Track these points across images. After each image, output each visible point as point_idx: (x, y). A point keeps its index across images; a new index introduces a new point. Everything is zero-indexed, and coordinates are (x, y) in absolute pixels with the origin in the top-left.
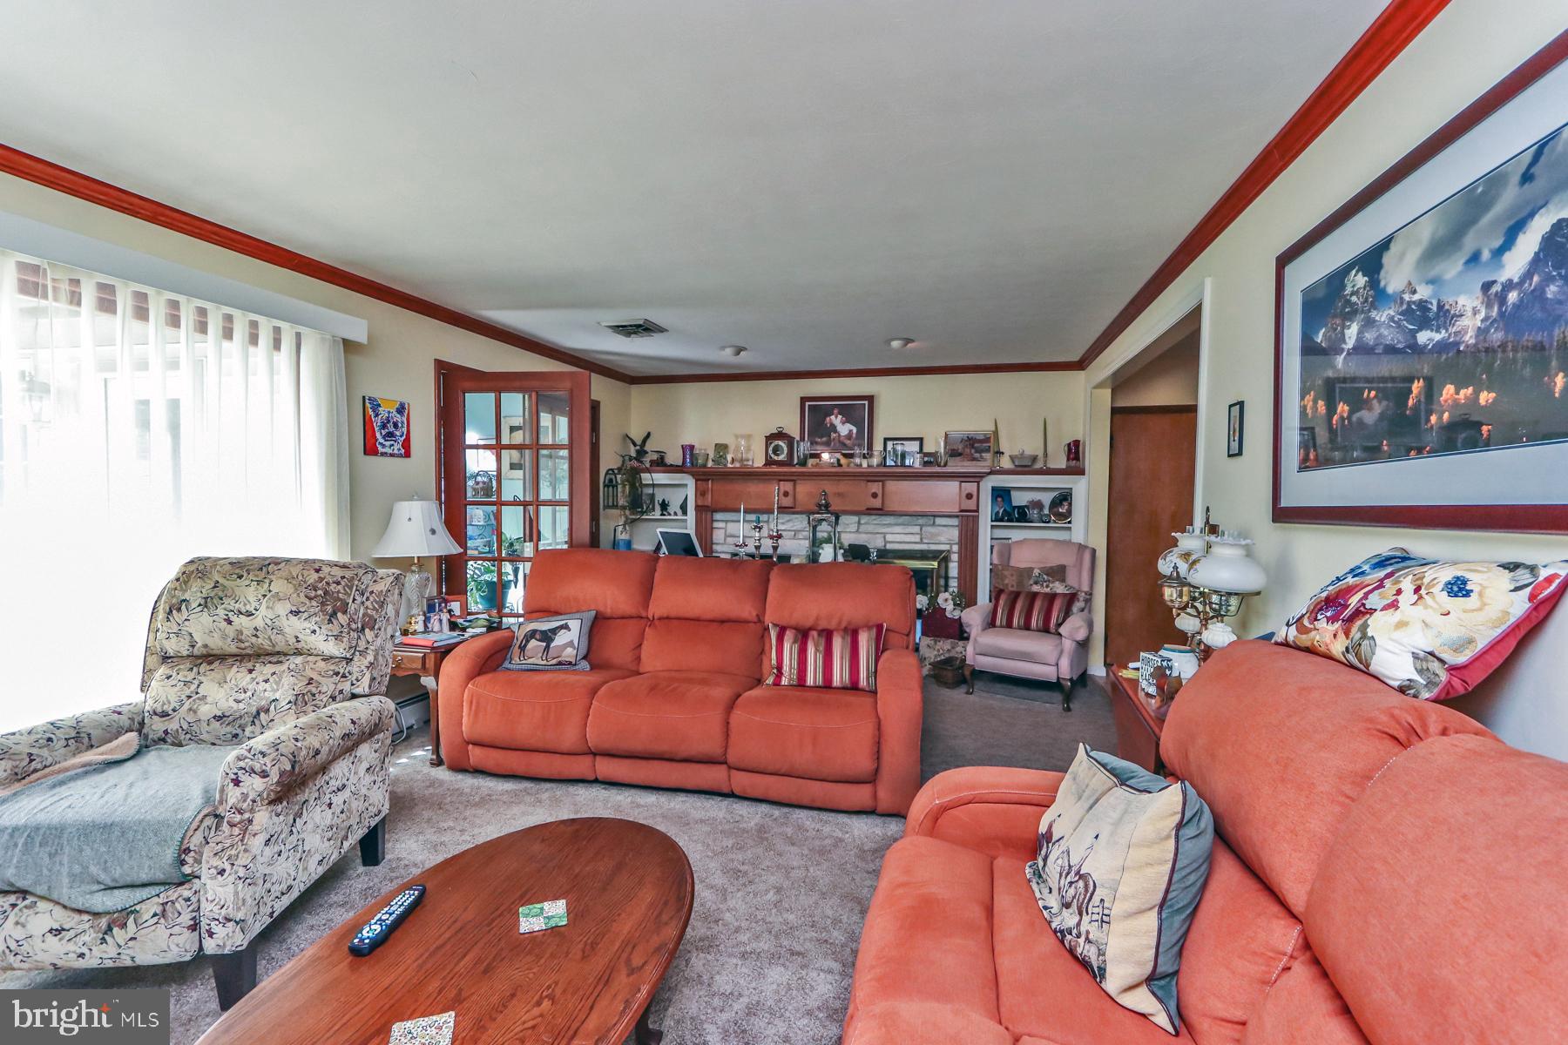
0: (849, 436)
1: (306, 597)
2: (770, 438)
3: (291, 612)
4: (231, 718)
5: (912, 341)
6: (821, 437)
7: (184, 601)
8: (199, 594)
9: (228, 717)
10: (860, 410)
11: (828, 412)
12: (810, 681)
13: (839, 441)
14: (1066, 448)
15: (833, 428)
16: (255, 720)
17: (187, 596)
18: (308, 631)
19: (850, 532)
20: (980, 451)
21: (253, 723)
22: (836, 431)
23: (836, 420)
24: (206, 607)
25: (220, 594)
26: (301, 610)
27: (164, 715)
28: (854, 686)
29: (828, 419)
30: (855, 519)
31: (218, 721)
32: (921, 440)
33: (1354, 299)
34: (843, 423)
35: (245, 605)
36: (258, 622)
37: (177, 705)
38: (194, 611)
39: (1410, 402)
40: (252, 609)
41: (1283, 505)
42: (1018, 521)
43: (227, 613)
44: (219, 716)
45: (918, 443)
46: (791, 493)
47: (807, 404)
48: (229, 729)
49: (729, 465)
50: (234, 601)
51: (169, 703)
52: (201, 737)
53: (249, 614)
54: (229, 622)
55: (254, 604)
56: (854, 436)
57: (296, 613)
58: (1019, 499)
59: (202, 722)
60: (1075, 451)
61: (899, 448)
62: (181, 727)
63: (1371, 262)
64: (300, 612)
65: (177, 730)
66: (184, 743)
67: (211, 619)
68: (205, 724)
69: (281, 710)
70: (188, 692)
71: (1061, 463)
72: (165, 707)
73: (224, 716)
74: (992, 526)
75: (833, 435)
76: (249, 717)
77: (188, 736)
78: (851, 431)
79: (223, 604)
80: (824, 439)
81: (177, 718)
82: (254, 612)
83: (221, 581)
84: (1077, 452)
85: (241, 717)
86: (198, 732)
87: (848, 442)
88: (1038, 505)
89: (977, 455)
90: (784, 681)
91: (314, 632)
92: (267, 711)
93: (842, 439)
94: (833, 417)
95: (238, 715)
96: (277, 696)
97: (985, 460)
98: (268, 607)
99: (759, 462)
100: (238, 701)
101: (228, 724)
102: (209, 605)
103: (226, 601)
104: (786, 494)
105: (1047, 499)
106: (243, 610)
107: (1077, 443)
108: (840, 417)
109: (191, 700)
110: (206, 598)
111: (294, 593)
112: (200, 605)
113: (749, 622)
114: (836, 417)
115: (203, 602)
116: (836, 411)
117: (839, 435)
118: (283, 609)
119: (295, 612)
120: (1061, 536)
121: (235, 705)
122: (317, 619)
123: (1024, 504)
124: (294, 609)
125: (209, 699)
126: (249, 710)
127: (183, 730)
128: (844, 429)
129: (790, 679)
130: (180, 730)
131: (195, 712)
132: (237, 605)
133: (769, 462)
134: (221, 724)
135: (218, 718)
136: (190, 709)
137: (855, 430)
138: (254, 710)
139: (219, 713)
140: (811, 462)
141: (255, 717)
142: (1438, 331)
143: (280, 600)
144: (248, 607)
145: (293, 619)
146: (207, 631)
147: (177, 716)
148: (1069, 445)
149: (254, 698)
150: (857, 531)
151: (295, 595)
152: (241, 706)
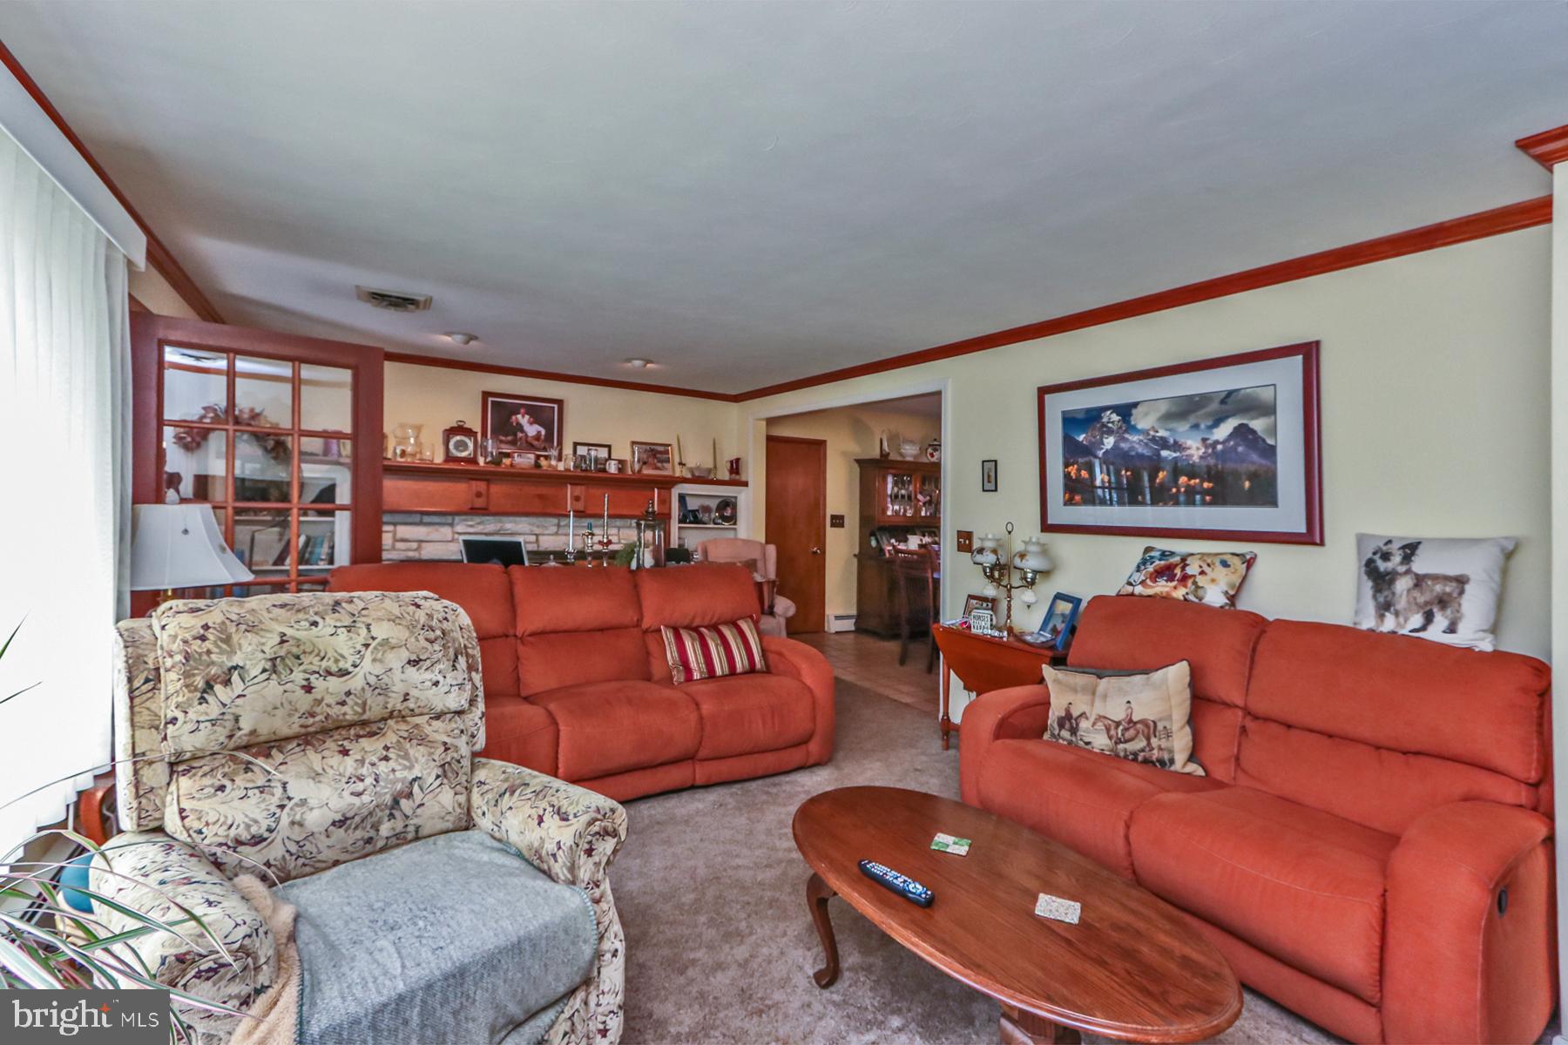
0: (538, 437)
1: (427, 640)
2: (450, 432)
3: (409, 662)
4: (357, 819)
5: (651, 362)
6: (506, 436)
7: (235, 668)
8: (261, 655)
9: (353, 818)
10: (549, 415)
11: (515, 410)
12: (719, 672)
13: (527, 442)
14: (729, 465)
15: (520, 427)
16: (394, 811)
17: (237, 660)
18: (429, 684)
19: (548, 535)
20: (661, 461)
21: (392, 816)
22: (522, 430)
23: (523, 420)
24: (275, 672)
25: (295, 650)
26: (421, 657)
27: (257, 840)
28: (752, 670)
29: (514, 417)
30: (555, 521)
31: (340, 827)
32: (609, 447)
33: (1110, 425)
34: (531, 424)
35: (337, 661)
36: (356, 683)
37: (271, 822)
38: (256, 681)
39: (1158, 481)
40: (348, 666)
41: (1049, 522)
42: (691, 522)
43: (307, 676)
44: (340, 821)
45: (606, 449)
46: (484, 492)
47: (490, 399)
48: (359, 834)
49: (399, 459)
50: (318, 658)
51: (256, 822)
52: (320, 857)
53: (343, 673)
54: (308, 689)
55: (351, 659)
56: (543, 437)
57: (414, 663)
58: (693, 504)
59: (317, 836)
60: (735, 466)
61: (593, 453)
62: (288, 851)
63: (1125, 411)
64: (421, 660)
65: (284, 857)
66: (293, 873)
67: (282, 688)
68: (323, 837)
69: (431, 788)
70: (275, 801)
71: (726, 476)
72: (254, 830)
73: (347, 819)
74: (680, 528)
75: (520, 435)
76: (382, 810)
77: (301, 861)
78: (539, 432)
79: (300, 665)
80: (510, 438)
81: (279, 840)
82: (351, 669)
83: (289, 632)
84: (737, 468)
85: (371, 814)
86: (315, 851)
87: (535, 443)
88: (707, 509)
89: (659, 465)
90: (696, 676)
91: (436, 684)
92: (410, 795)
93: (529, 439)
94: (519, 416)
95: (365, 812)
96: (416, 772)
97: (666, 469)
98: (374, 660)
99: (439, 459)
100: (359, 794)
101: (356, 828)
102: (280, 668)
103: (305, 659)
104: (479, 495)
105: (713, 504)
106: (334, 669)
107: (738, 460)
108: (527, 417)
109: (287, 810)
110: (273, 660)
111: (410, 637)
112: (264, 671)
113: (626, 627)
114: (523, 417)
115: (268, 665)
116: (522, 411)
117: (526, 435)
118: (396, 660)
119: (414, 661)
120: (730, 535)
121: (356, 801)
122: (442, 666)
123: (696, 508)
124: (414, 657)
125: (312, 802)
126: (380, 801)
127: (291, 855)
128: (532, 430)
129: (701, 673)
130: (287, 856)
131: (301, 825)
132: (324, 664)
133: (449, 458)
134: (346, 831)
135: (340, 823)
136: (293, 823)
137: (543, 432)
138: (388, 799)
139: (338, 817)
140: (506, 461)
141: (392, 808)
142: (1175, 452)
143: (393, 648)
144: (342, 664)
145: (411, 670)
146: (269, 709)
147: (278, 837)
148: (732, 462)
149: (382, 783)
150: (556, 534)
151: (413, 639)
152: (366, 798)
